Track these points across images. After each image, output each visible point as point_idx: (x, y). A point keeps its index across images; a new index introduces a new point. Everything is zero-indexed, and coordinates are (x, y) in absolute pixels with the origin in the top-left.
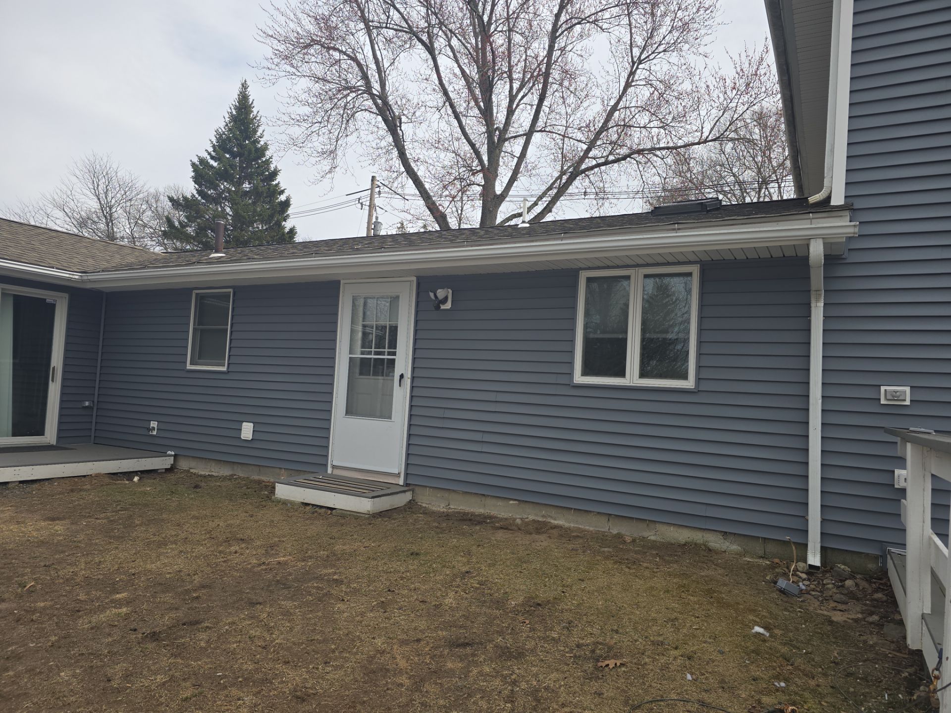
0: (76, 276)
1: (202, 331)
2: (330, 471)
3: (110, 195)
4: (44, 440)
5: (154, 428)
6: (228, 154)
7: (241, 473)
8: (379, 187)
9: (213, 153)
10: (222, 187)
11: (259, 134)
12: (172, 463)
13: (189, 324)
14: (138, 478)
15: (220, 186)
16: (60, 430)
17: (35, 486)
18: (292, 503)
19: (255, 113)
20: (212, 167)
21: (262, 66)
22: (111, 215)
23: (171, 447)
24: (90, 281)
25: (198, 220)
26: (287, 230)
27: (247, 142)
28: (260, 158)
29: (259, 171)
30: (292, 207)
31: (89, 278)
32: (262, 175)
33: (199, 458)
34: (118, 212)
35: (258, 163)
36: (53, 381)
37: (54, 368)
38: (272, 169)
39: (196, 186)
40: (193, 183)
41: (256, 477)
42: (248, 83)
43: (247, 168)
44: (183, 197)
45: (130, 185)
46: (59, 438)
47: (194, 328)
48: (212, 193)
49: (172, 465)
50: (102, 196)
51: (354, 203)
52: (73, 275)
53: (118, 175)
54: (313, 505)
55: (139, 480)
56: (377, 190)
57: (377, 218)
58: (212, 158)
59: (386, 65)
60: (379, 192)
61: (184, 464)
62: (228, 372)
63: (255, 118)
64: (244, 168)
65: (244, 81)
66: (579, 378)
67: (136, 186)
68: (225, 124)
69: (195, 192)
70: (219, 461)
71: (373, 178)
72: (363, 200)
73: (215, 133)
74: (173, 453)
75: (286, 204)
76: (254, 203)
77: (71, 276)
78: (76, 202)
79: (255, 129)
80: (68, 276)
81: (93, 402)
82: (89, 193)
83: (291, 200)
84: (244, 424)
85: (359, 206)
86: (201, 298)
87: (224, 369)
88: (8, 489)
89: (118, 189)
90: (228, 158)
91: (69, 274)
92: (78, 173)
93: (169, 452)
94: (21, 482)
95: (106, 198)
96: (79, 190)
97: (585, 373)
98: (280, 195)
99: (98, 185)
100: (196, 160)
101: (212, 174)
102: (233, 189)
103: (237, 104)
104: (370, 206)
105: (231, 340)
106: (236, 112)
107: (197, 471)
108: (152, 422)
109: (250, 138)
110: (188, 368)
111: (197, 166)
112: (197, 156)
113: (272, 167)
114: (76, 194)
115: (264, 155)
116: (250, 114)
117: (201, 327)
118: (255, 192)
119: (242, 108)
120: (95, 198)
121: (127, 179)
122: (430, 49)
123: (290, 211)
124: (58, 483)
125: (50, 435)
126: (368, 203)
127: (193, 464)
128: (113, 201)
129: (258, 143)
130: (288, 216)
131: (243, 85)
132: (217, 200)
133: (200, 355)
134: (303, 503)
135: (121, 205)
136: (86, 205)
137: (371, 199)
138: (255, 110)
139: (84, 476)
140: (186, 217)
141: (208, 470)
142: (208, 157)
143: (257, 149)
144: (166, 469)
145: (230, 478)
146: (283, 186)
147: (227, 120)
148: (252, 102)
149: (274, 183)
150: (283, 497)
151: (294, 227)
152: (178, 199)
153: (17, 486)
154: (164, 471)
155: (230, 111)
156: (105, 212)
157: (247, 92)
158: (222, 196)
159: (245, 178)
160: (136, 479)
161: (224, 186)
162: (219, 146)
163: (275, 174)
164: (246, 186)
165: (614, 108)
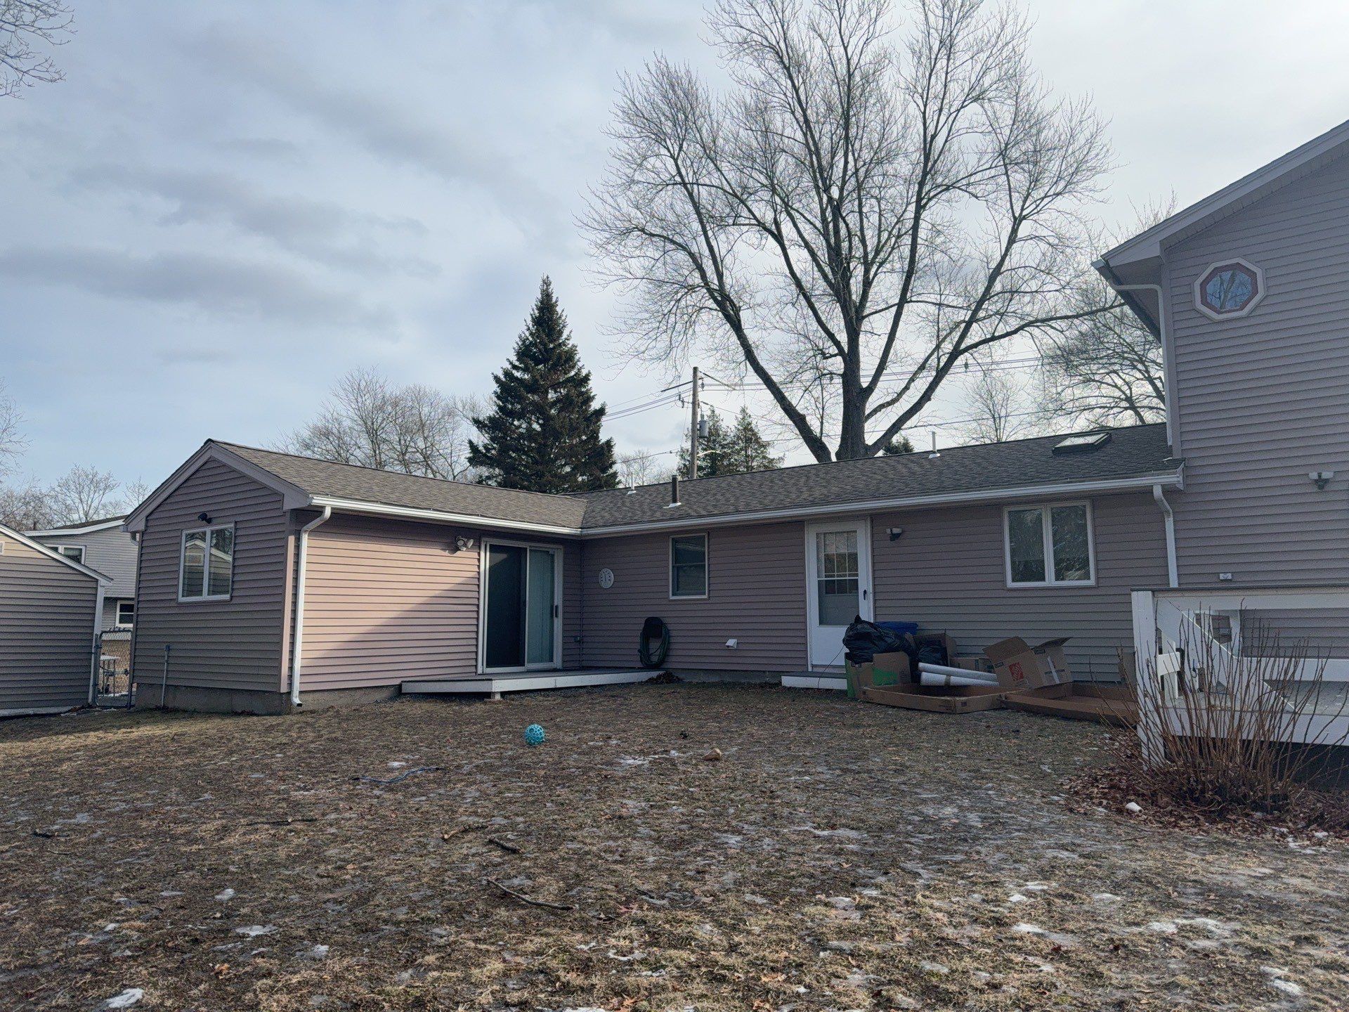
2: (810, 669)
4: (553, 665)
6: (530, 360)
8: (701, 378)
9: (517, 363)
11: (564, 336)
16: (563, 657)
19: (559, 312)
20: (516, 378)
26: (602, 443)
27: (553, 346)
30: (605, 415)
36: (556, 617)
37: (556, 606)
38: (583, 374)
39: (499, 403)
40: (496, 399)
41: (744, 681)
42: (550, 279)
44: (487, 416)
46: (563, 663)
47: (672, 566)
51: (674, 400)
56: (700, 382)
57: (703, 416)
58: (516, 368)
59: (723, 252)
60: (703, 384)
65: (545, 277)
66: (1011, 584)
68: (528, 328)
69: (497, 410)
71: (695, 369)
72: (684, 396)
73: (518, 340)
75: (600, 413)
79: (560, 330)
83: (605, 406)
85: (680, 403)
86: (675, 541)
87: (705, 597)
97: (1014, 580)
98: (592, 402)
100: (500, 374)
103: (539, 304)
104: (693, 403)
105: (709, 572)
106: (539, 313)
109: (556, 341)
110: (670, 598)
111: (501, 379)
112: (501, 367)
113: (583, 372)
115: (573, 358)
116: (555, 313)
117: (677, 565)
118: (563, 402)
119: (545, 308)
122: (779, 238)
123: (605, 420)
125: (558, 662)
126: (691, 401)
129: (565, 345)
130: (602, 426)
131: (544, 282)
133: (678, 588)
137: (695, 395)
138: (559, 309)
142: (512, 368)
143: (564, 353)
146: (594, 392)
147: (530, 323)
148: (556, 301)
149: (585, 389)
150: (789, 686)
151: (610, 438)
152: (483, 419)
155: (532, 313)
157: (550, 290)
162: (523, 354)
163: (586, 379)
165: (997, 272)
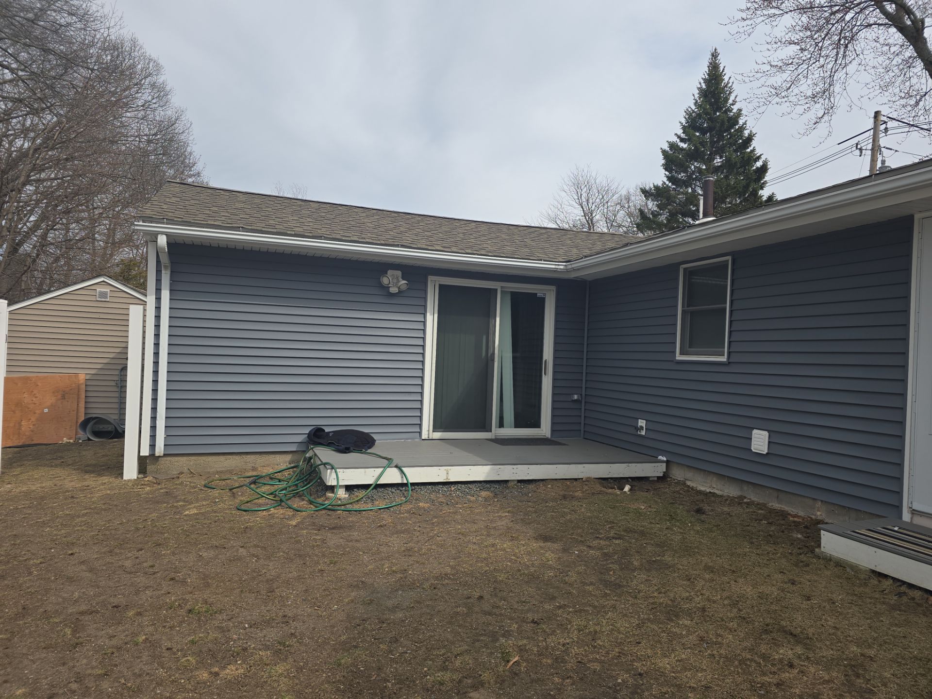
0: (561, 267)
1: (692, 313)
2: (906, 517)
3: (591, 201)
4: (540, 432)
5: (642, 428)
6: (698, 132)
7: (752, 496)
9: (683, 136)
10: (693, 167)
11: (730, 101)
12: (665, 470)
13: (676, 306)
14: (629, 486)
15: (690, 168)
16: (553, 423)
17: (531, 486)
18: (855, 568)
19: (726, 81)
20: (682, 149)
21: (736, 20)
22: (592, 220)
23: (664, 452)
24: (574, 270)
25: (669, 207)
26: (764, 198)
27: (718, 114)
28: (732, 127)
29: (731, 141)
30: (769, 172)
31: (573, 266)
32: (735, 145)
33: (697, 468)
34: (597, 217)
35: (730, 134)
36: (545, 374)
37: (546, 361)
38: (746, 135)
39: (667, 173)
40: (664, 170)
41: (776, 505)
42: (718, 51)
43: (718, 141)
44: (654, 186)
45: (606, 189)
46: (553, 431)
47: (682, 311)
48: (682, 177)
49: (664, 472)
50: (585, 203)
51: (850, 151)
52: (559, 265)
53: (597, 181)
54: (894, 579)
55: (630, 490)
56: (883, 127)
57: (883, 162)
58: (682, 140)
60: (886, 129)
61: (678, 474)
62: (728, 363)
63: (726, 86)
64: (715, 142)
65: (714, 50)
67: (612, 188)
68: (694, 101)
69: (665, 180)
70: (721, 477)
71: (877, 114)
72: (862, 145)
73: (685, 114)
74: (665, 459)
75: (764, 169)
76: (726, 177)
77: (557, 267)
78: (565, 214)
79: (726, 97)
80: (553, 267)
81: (581, 395)
82: (574, 203)
83: (769, 163)
84: (755, 431)
85: (858, 152)
86: (690, 274)
87: (723, 359)
88: (507, 488)
89: (597, 194)
90: (698, 136)
91: (556, 265)
92: (565, 188)
93: (660, 457)
94: (519, 481)
95: (588, 205)
96: (566, 203)
98: (755, 162)
99: (581, 195)
100: (666, 147)
101: (683, 156)
102: (704, 167)
103: (707, 76)
104: (872, 149)
105: (731, 322)
106: (706, 86)
107: (695, 486)
108: (640, 420)
109: (721, 108)
110: (677, 358)
111: (667, 152)
112: (667, 142)
113: (746, 133)
114: (565, 206)
115: (737, 123)
116: (722, 82)
117: (691, 308)
118: (729, 165)
119: (712, 79)
120: (580, 207)
121: (604, 184)
123: (768, 177)
124: (552, 485)
125: (545, 429)
126: (870, 147)
127: (689, 474)
128: (593, 207)
129: (731, 111)
130: (766, 182)
131: (713, 55)
132: (686, 183)
133: (691, 343)
134: (873, 572)
135: (600, 209)
136: (573, 215)
138: (726, 78)
139: (576, 479)
140: (658, 206)
141: (709, 485)
142: (678, 140)
143: (730, 119)
144: (658, 477)
145: (739, 501)
146: (758, 152)
147: (697, 96)
148: (723, 69)
149: (748, 150)
150: (835, 554)
151: (773, 194)
152: (651, 189)
153: (515, 485)
154: (656, 479)
155: (699, 86)
156: (587, 217)
157: (717, 61)
158: (692, 177)
159: (716, 153)
160: (627, 488)
161: (695, 166)
162: (689, 126)
163: (750, 139)
164: (718, 161)
